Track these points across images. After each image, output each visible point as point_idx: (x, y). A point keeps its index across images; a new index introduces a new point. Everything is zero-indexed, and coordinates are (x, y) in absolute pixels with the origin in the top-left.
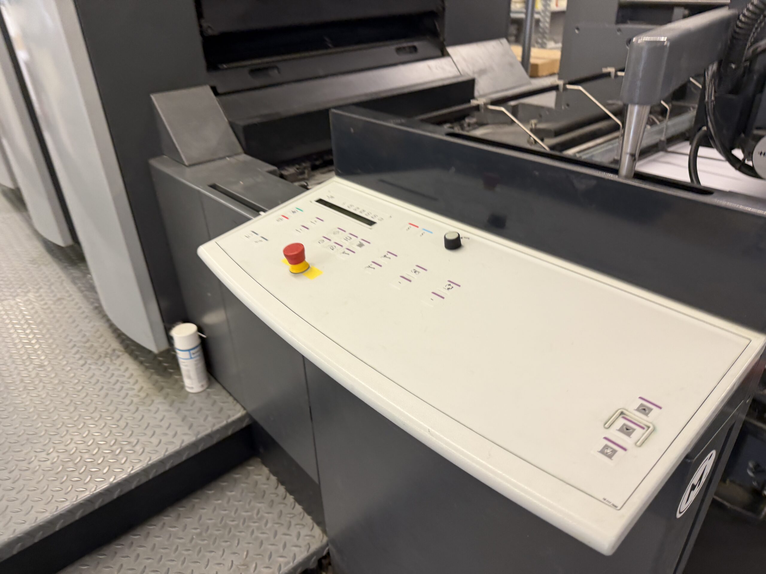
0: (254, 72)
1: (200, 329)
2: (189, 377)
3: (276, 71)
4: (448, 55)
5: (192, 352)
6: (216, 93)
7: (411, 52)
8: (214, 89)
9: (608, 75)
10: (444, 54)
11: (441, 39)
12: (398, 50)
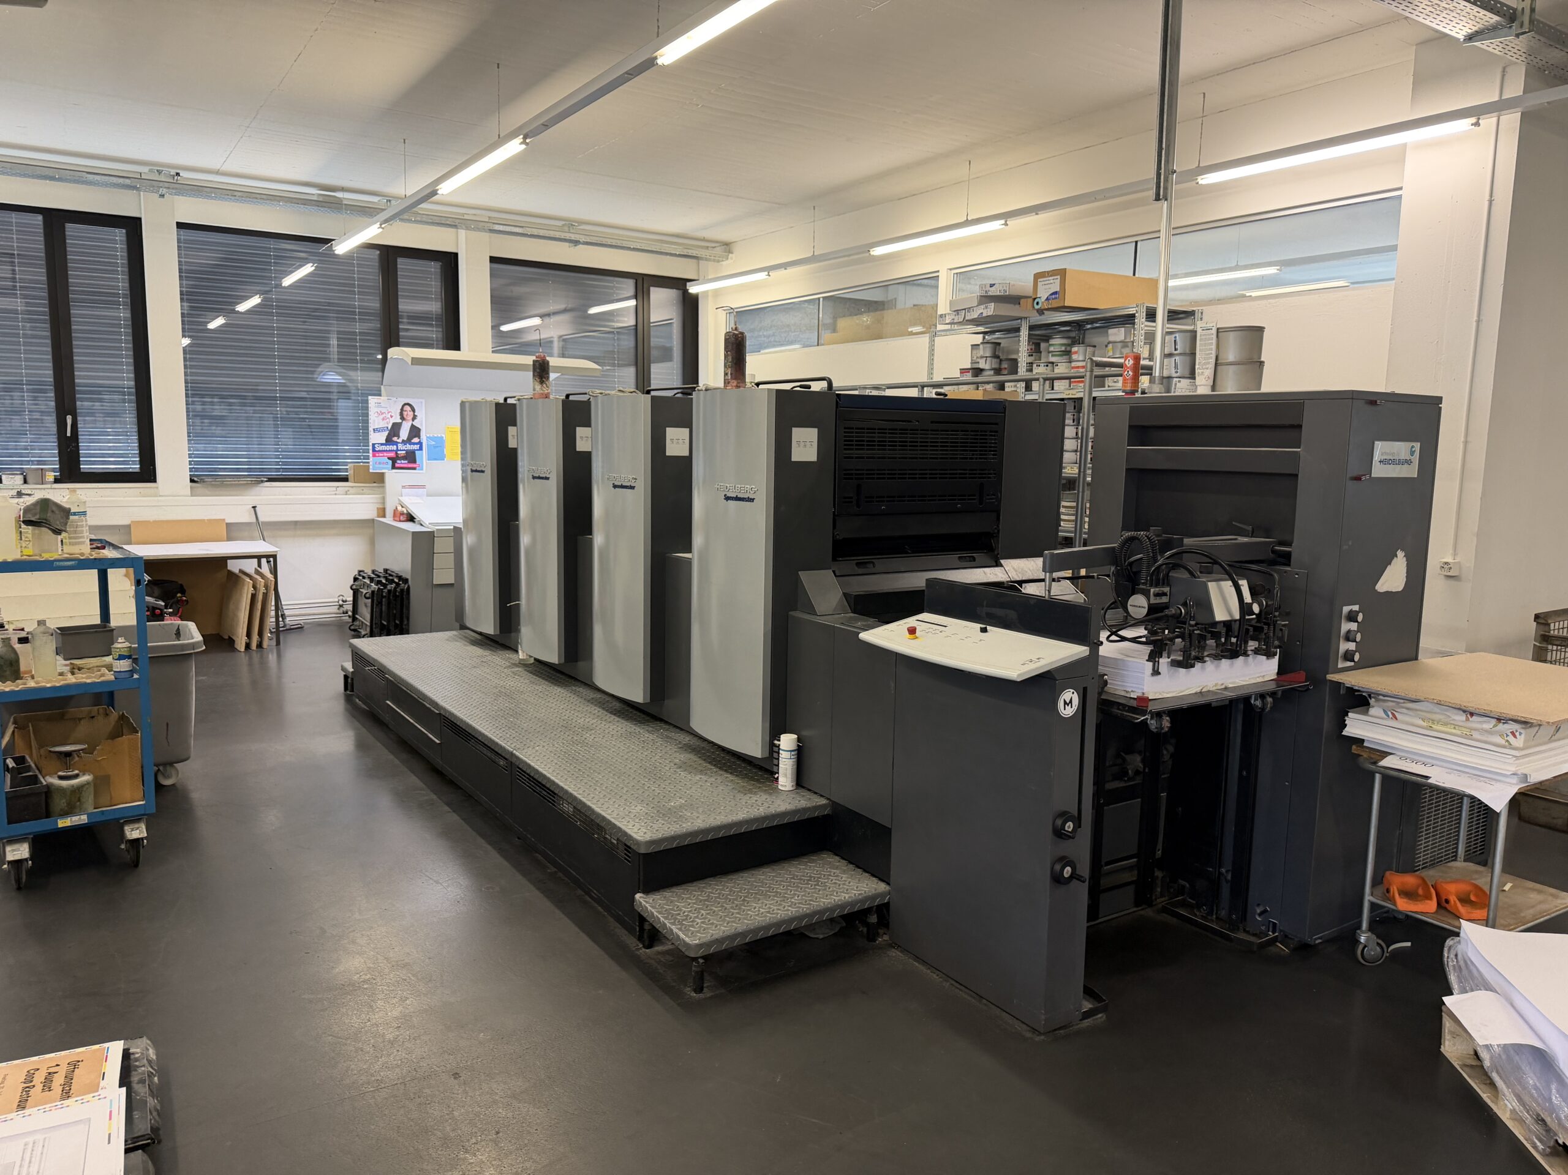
0: (858, 565)
1: (799, 740)
2: (786, 775)
3: (872, 565)
4: (1001, 566)
5: (793, 753)
6: (836, 576)
7: (970, 561)
8: (834, 572)
9: (1093, 577)
10: (998, 564)
11: (996, 553)
12: (960, 558)
